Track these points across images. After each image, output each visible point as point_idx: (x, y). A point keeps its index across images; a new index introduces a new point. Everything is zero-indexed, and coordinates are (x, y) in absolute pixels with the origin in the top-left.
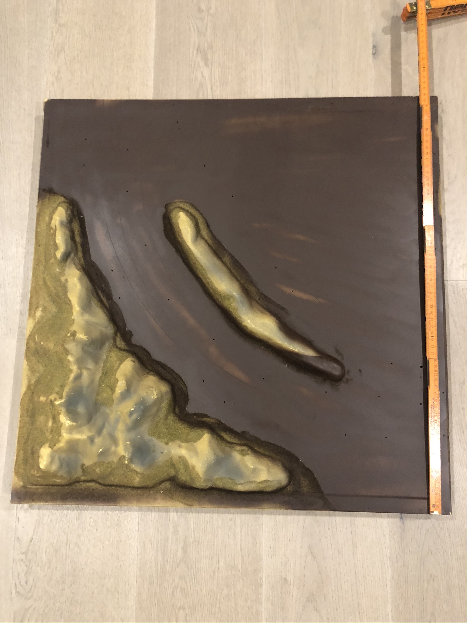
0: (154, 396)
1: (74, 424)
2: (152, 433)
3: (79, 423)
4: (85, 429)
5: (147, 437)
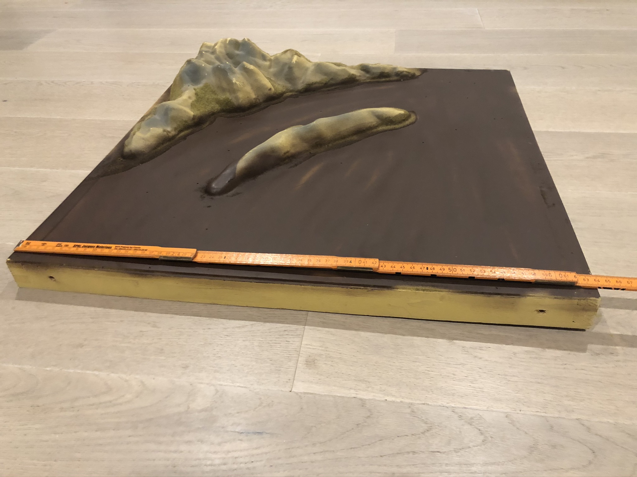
0: (235, 80)
1: (227, 42)
2: (206, 86)
3: (228, 46)
4: (223, 50)
5: (204, 82)
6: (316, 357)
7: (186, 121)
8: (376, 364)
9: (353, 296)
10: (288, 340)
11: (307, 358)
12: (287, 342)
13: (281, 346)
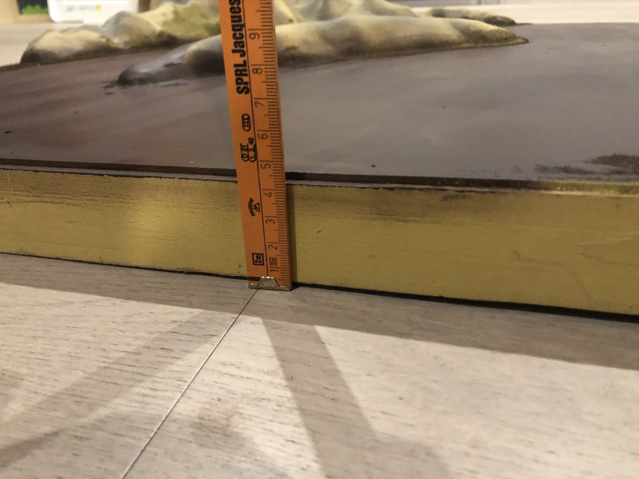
5: (191, 3)
6: (240, 405)
7: (146, 37)
8: (472, 451)
9: (395, 220)
10: (170, 348)
11: (207, 406)
12: (162, 352)
13: (137, 361)
